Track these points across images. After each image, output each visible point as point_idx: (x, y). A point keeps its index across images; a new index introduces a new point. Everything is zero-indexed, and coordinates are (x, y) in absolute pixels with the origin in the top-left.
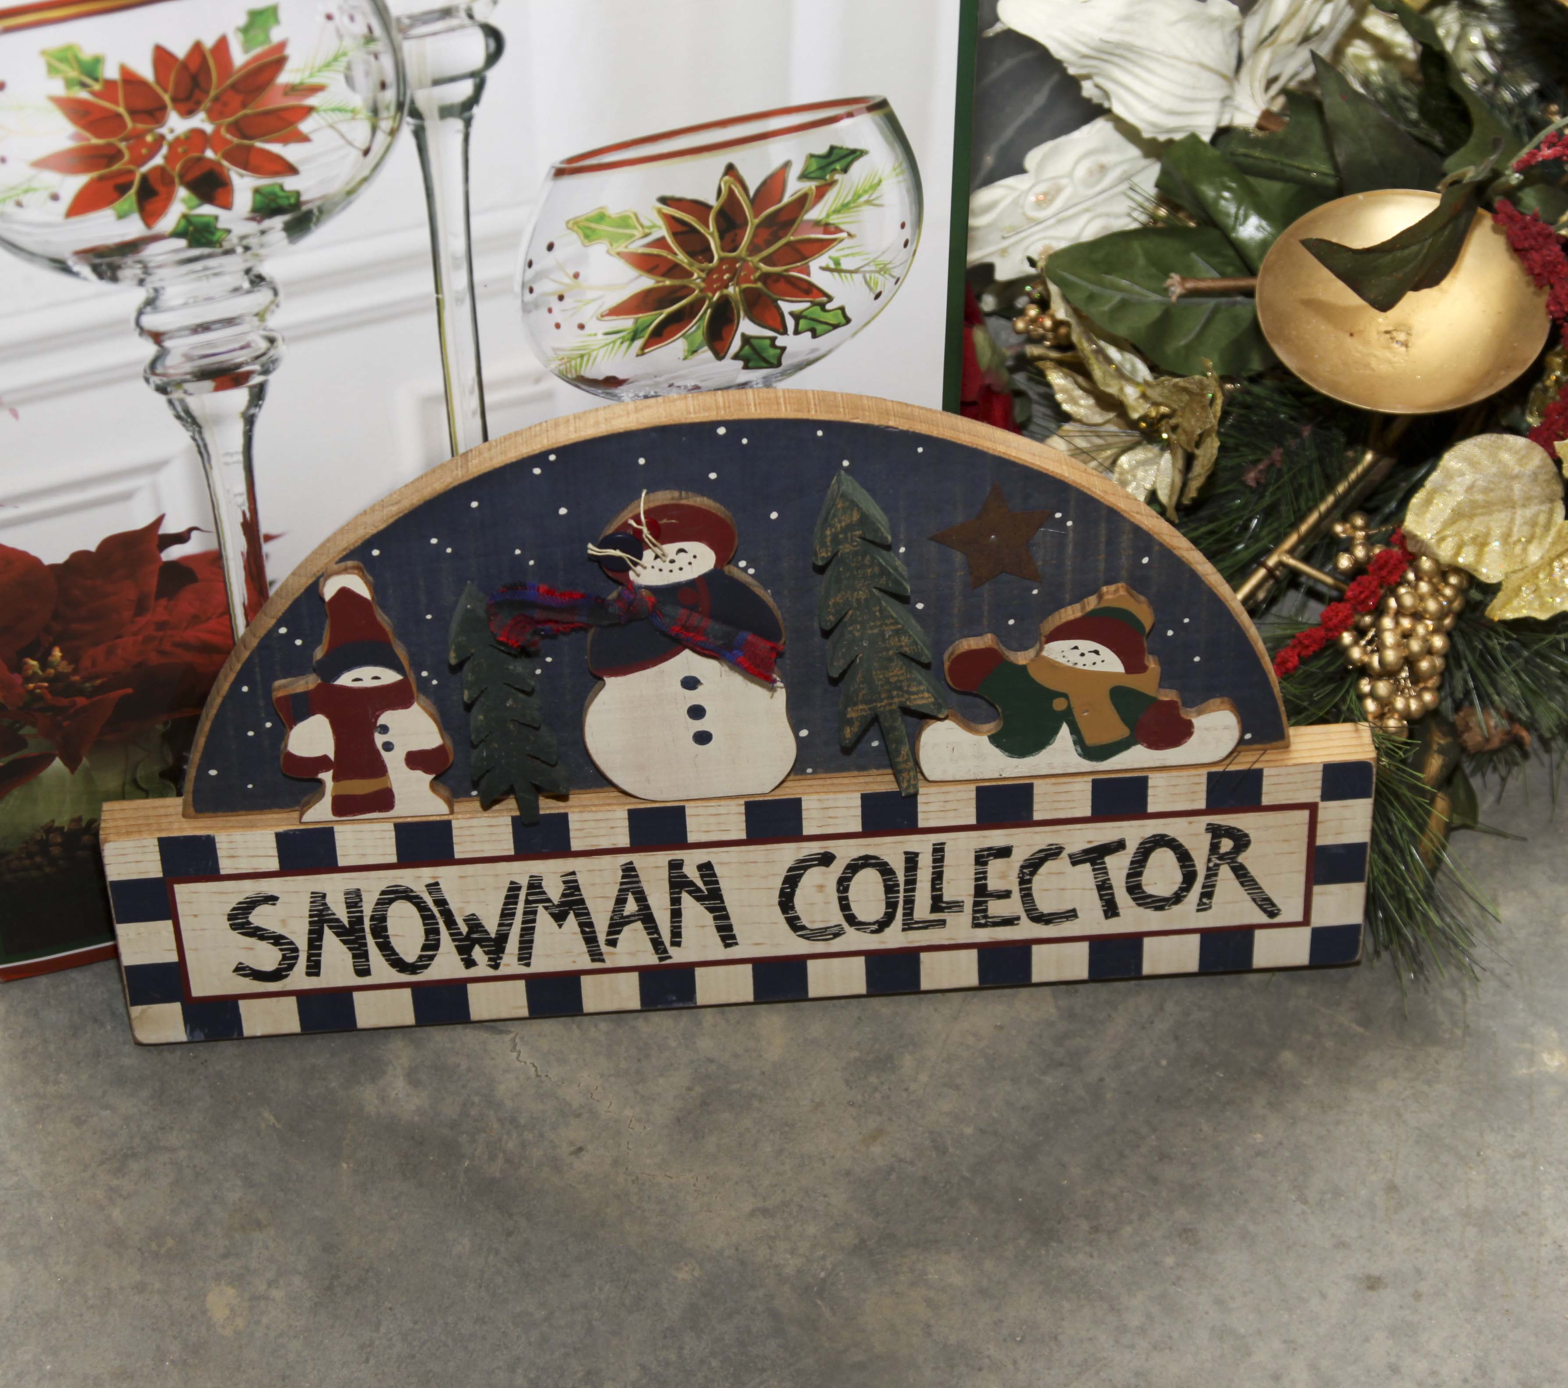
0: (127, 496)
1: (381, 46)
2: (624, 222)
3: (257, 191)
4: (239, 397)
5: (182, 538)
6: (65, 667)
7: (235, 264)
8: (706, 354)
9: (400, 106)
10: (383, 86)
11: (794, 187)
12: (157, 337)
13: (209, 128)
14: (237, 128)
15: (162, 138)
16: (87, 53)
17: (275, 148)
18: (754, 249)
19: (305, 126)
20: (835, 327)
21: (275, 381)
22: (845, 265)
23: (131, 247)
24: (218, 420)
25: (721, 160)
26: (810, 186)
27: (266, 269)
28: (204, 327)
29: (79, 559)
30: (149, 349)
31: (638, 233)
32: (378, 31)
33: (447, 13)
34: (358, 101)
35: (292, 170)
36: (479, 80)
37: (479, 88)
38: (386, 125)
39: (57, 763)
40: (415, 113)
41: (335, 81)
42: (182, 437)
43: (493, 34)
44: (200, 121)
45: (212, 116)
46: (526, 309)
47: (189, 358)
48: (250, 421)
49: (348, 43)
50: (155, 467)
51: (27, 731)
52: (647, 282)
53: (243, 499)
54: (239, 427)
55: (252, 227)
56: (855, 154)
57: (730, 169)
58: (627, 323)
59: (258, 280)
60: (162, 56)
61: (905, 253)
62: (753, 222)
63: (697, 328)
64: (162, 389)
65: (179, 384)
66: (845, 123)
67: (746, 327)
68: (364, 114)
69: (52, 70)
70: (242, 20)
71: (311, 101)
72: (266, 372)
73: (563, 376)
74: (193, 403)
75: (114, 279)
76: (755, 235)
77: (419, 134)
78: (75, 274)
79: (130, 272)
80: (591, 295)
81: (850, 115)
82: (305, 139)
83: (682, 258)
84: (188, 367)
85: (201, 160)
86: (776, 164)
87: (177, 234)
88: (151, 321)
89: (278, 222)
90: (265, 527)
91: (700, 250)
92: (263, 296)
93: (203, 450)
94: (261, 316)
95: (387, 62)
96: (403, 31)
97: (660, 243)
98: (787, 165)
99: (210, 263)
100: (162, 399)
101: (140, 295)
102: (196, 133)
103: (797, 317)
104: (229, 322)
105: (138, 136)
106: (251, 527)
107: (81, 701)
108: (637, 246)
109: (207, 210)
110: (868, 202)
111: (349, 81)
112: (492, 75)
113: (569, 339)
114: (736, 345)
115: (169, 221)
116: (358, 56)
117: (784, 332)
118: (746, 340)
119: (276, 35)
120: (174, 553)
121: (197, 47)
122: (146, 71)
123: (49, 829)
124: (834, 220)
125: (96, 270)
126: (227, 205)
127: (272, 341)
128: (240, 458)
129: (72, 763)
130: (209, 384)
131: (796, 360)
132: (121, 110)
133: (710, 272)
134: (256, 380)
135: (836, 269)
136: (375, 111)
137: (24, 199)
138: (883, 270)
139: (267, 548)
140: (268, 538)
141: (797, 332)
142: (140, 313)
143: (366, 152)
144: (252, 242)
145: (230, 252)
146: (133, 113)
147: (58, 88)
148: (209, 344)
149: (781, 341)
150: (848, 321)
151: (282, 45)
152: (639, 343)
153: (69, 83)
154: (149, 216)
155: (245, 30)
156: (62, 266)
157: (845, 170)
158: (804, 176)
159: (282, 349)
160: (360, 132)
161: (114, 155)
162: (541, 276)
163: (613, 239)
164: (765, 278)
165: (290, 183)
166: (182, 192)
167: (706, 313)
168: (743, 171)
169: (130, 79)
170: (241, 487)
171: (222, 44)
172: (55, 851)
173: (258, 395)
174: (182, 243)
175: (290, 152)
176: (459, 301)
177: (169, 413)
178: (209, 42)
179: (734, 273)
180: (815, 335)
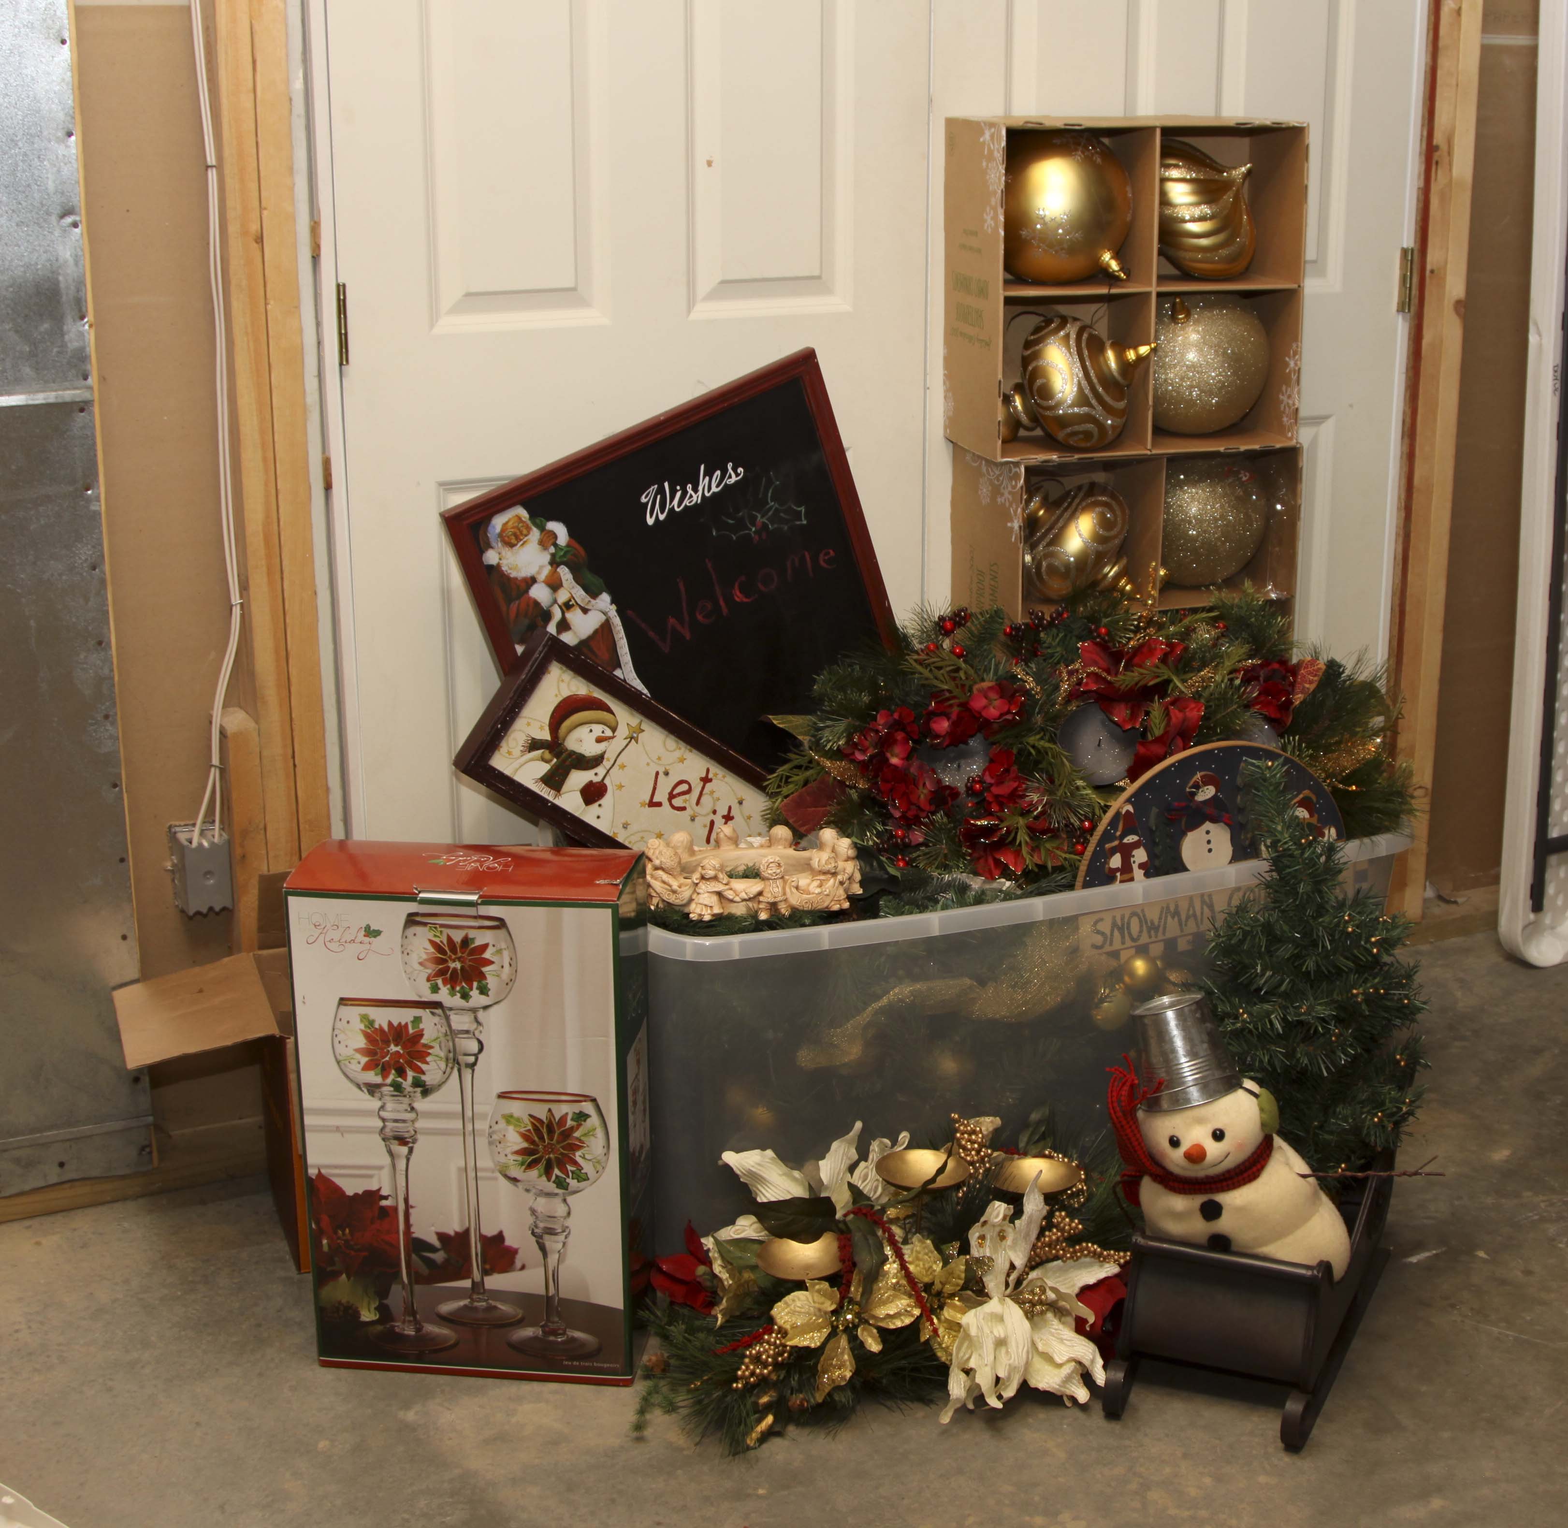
0: (370, 1176)
1: (449, 1038)
2: (518, 1120)
3: (414, 1077)
4: (404, 1150)
5: (386, 1198)
6: (349, 1237)
7: (406, 1100)
8: (544, 1178)
9: (454, 1060)
10: (450, 1051)
11: (570, 1123)
12: (384, 1120)
13: (401, 1052)
14: (409, 1054)
15: (388, 1051)
16: (372, 1017)
17: (419, 1064)
18: (558, 1142)
19: (428, 1059)
20: (585, 1180)
21: (417, 1147)
22: (587, 1156)
23: (378, 1086)
24: (399, 1156)
25: (547, 1106)
26: (574, 1123)
27: (416, 1105)
28: (396, 1121)
29: (356, 1195)
30: (380, 1124)
31: (522, 1125)
32: (448, 1033)
33: (467, 1032)
34: (442, 1054)
35: (423, 1073)
36: (476, 1056)
37: (477, 1060)
38: (450, 1065)
39: (344, 1276)
40: (458, 1063)
41: (436, 1045)
42: (387, 1160)
43: (480, 1043)
44: (399, 1049)
45: (403, 1048)
46: (490, 1143)
47: (392, 1131)
48: (408, 1160)
49: (440, 1035)
50: (380, 1168)
51: (336, 1259)
52: (525, 1145)
53: (404, 1189)
54: (404, 1161)
55: (411, 1089)
56: (588, 1116)
57: (550, 1110)
58: (520, 1158)
59: (413, 1109)
60: (390, 1024)
61: (604, 1158)
62: (557, 1132)
63: (541, 1166)
64: (384, 1140)
65: (389, 1139)
66: (584, 1103)
67: (557, 1171)
68: (444, 1060)
69: (361, 1021)
70: (412, 1019)
71: (430, 1051)
72: (414, 1142)
73: (501, 1172)
74: (392, 1147)
75: (373, 1096)
76: (558, 1137)
77: (459, 1071)
78: (363, 1091)
79: (378, 1095)
80: (509, 1144)
81: (585, 1101)
82: (427, 1063)
83: (536, 1139)
84: (391, 1134)
85: (399, 1062)
86: (564, 1112)
87: (391, 1085)
88: (382, 1114)
89: (419, 1090)
90: (411, 1202)
91: (542, 1138)
92: (413, 1115)
93: (394, 1166)
94: (413, 1121)
95: (451, 1044)
96: (456, 1034)
97: (529, 1131)
98: (567, 1114)
99: (400, 1098)
100: (383, 1143)
101: (378, 1104)
102: (398, 1052)
103: (573, 1172)
104: (404, 1121)
105: (382, 1049)
106: (406, 1200)
107: (353, 1253)
108: (522, 1130)
109: (399, 1079)
110: (593, 1135)
111: (440, 1047)
112: (480, 1056)
113: (503, 1159)
114: (554, 1178)
115: (389, 1080)
116: (443, 1039)
117: (568, 1177)
118: (557, 1176)
119: (421, 1026)
120: (384, 1203)
121: (400, 1024)
122: (386, 1028)
123: (340, 1303)
124: (582, 1138)
125: (368, 1090)
126: (405, 1080)
127: (416, 1132)
128: (404, 1173)
129: (349, 1277)
130: (396, 1142)
131: (573, 1189)
132: (378, 1038)
133: (545, 1147)
134: (411, 1145)
135: (584, 1157)
136: (447, 1059)
137: (352, 1061)
138: (599, 1162)
139: (411, 1211)
140: (412, 1207)
141: (573, 1178)
142: (379, 1110)
143: (444, 1073)
144: (412, 1094)
145: (405, 1096)
146: (382, 1041)
147: (362, 1027)
148: (397, 1127)
149: (568, 1180)
150: (588, 1179)
151: (422, 1030)
152: (524, 1167)
153: (366, 1026)
154: (385, 1077)
155: (413, 1022)
156: (359, 1086)
157: (585, 1121)
158: (572, 1119)
159: (419, 1136)
160: (443, 1065)
161: (375, 1053)
162: (494, 1132)
163: (515, 1126)
164: (562, 1154)
165: (423, 1078)
166: (393, 1072)
167: (544, 1162)
168: (554, 1112)
169: (381, 1029)
170: (404, 1184)
171: (406, 1024)
172: (341, 1313)
173: (411, 1150)
174: (392, 1089)
175: (424, 1067)
176: (470, 1134)
177: (384, 1150)
178: (403, 1023)
179: (553, 1150)
180: (578, 1181)
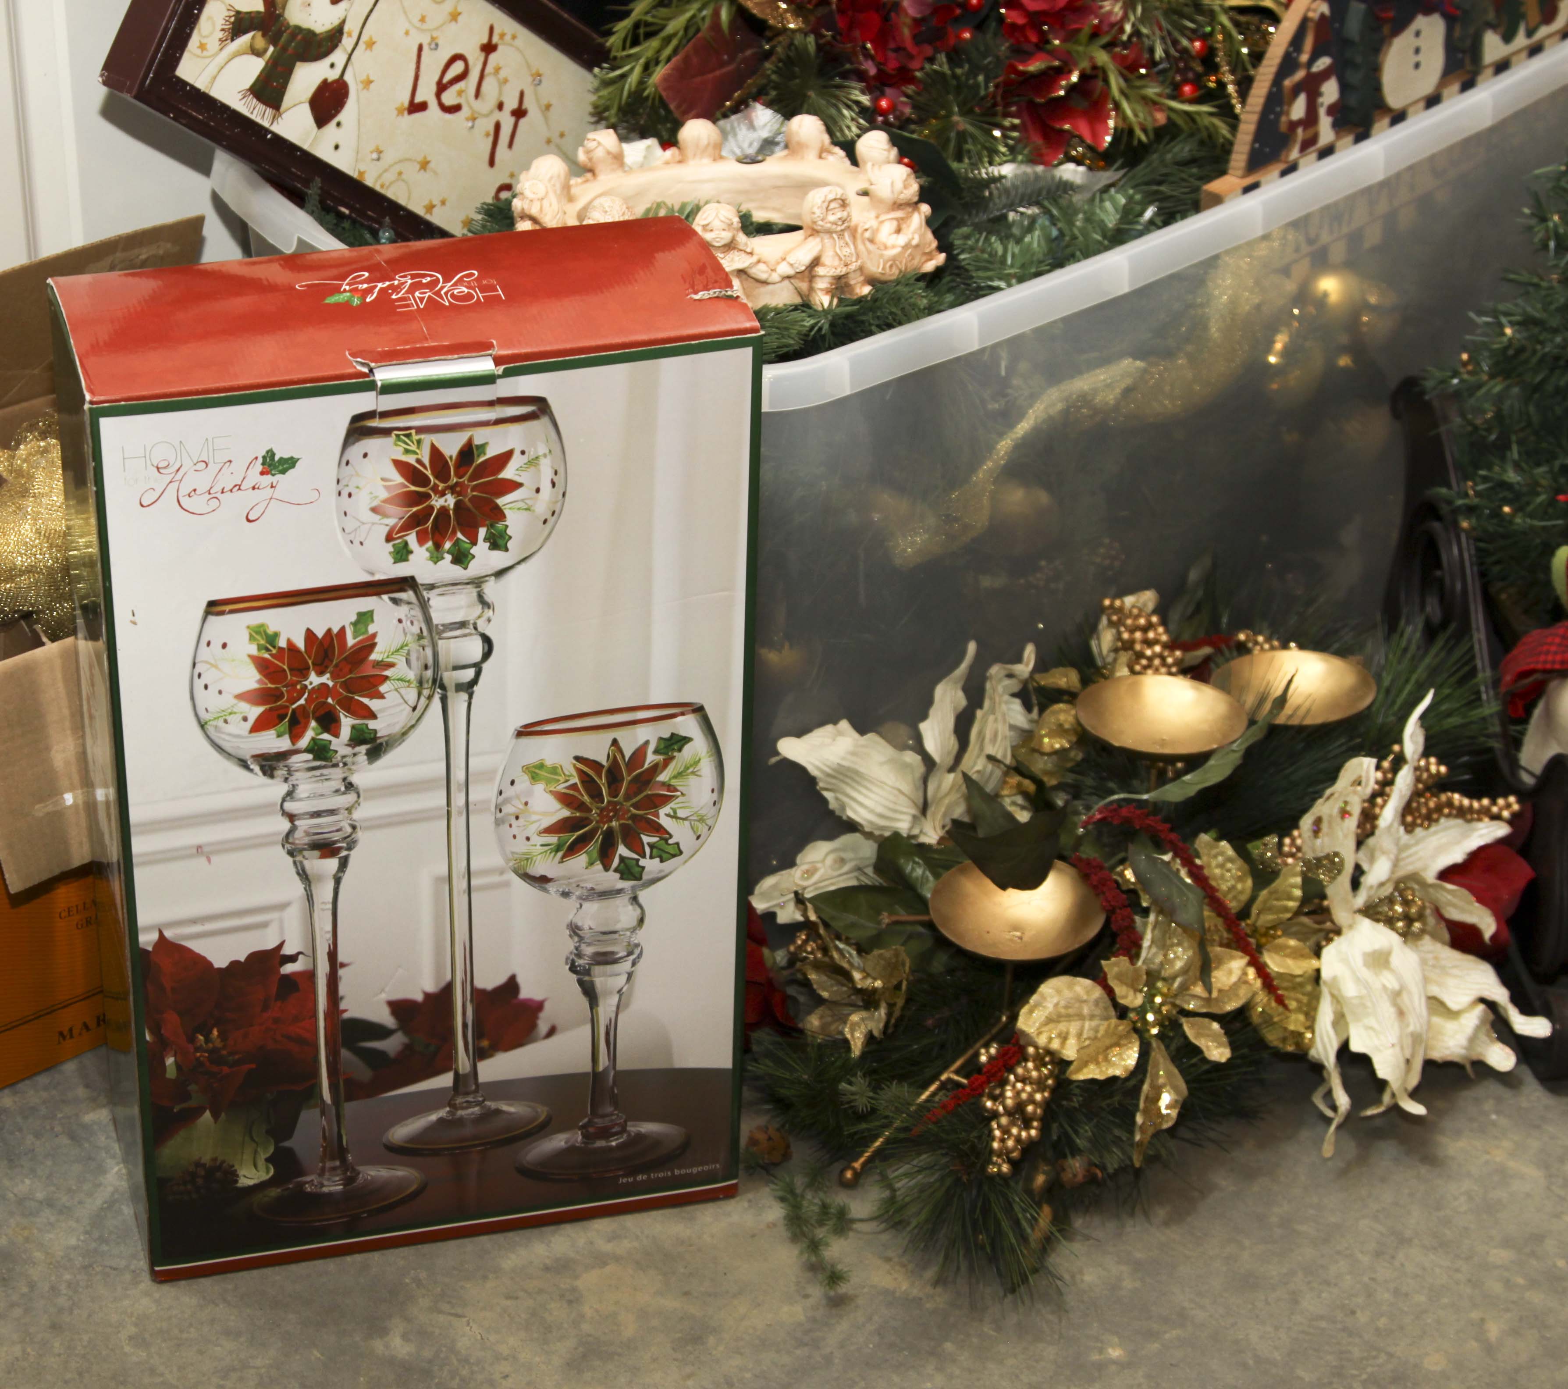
0: (264, 925)
1: (425, 642)
2: (554, 770)
3: (353, 727)
4: (333, 864)
5: (293, 959)
6: (218, 1044)
7: (337, 773)
8: (599, 866)
9: (434, 681)
10: (426, 667)
11: (651, 758)
12: (291, 817)
13: (331, 684)
14: (346, 685)
15: (306, 686)
16: (271, 630)
17: (365, 701)
18: (627, 797)
19: (383, 689)
20: (674, 856)
21: (355, 856)
22: (680, 813)
23: (283, 756)
24: (320, 878)
25: (609, 735)
26: (660, 758)
27: (355, 779)
28: (317, 814)
29: (234, 964)
30: (286, 825)
31: (562, 779)
32: (425, 633)
33: (463, 624)
34: (411, 675)
35: (373, 716)
36: (478, 667)
37: (478, 674)
38: (426, 692)
39: (208, 1114)
40: (443, 687)
41: (400, 660)
42: (298, 888)
43: (487, 640)
44: (326, 679)
45: (333, 678)
46: (498, 823)
47: (307, 834)
48: (338, 881)
49: (409, 638)
50: (282, 907)
51: (193, 1087)
52: (566, 813)
53: (329, 936)
54: (331, 885)
55: (348, 751)
56: (686, 740)
57: (615, 742)
58: (553, 839)
59: (350, 786)
60: (310, 635)
61: (713, 810)
62: (627, 779)
63: (594, 846)
64: (291, 853)
65: (301, 851)
66: (680, 719)
67: (622, 850)
68: (415, 684)
69: (252, 638)
70: (354, 618)
71: (387, 673)
72: (349, 849)
73: (516, 872)
74: (306, 863)
75: (272, 776)
76: (627, 789)
77: (444, 700)
78: (251, 770)
79: (281, 773)
80: (534, 817)
81: (683, 714)
82: (381, 696)
83: (586, 799)
84: (306, 840)
85: (325, 703)
86: (641, 741)
87: (308, 750)
88: (289, 806)
89: (363, 749)
90: (341, 958)
91: (596, 795)
92: (351, 797)
93: (310, 898)
94: (349, 810)
95: (429, 652)
96: (439, 633)
97: (574, 787)
98: (647, 743)
99: (325, 771)
100: (290, 860)
101: (284, 788)
102: (324, 685)
103: (652, 846)
104: (332, 812)
105: (293, 685)
106: (332, 955)
107: (226, 1070)
108: (561, 788)
109: (326, 736)
110: (693, 773)
111: (408, 662)
112: (485, 666)
113: (520, 847)
114: (616, 862)
115: (304, 742)
116: (414, 647)
117: (644, 856)
118: (622, 859)
119: (372, 629)
120: (288, 968)
121: (329, 631)
122: (301, 644)
123: (198, 1164)
124: (674, 782)
125: (262, 768)
126: (337, 735)
127: (354, 828)
128: (330, 906)
129: (216, 1116)
130: (317, 853)
131: (651, 876)
132: (285, 667)
133: (602, 810)
134: (344, 853)
135: (674, 816)
136: (421, 683)
137: (229, 718)
138: (702, 820)
139: (341, 972)
140: (343, 965)
141: (651, 857)
142: (284, 800)
143: (414, 709)
144: (348, 760)
145: (335, 765)
146: (291, 670)
147: (253, 650)
148: (319, 826)
149: (642, 862)
150: (681, 853)
151: (374, 635)
152: (560, 854)
153: (260, 647)
154: (295, 738)
155: (355, 624)
156: (243, 764)
157: (680, 750)
158: (656, 752)
159: (360, 835)
160: (411, 695)
161: (278, 696)
162: (507, 801)
163: (548, 782)
164: (634, 817)
165: (372, 724)
166: (313, 724)
167: (599, 837)
168: (622, 744)
169: (291, 647)
170: (329, 927)
171: (343, 630)
172: (200, 1181)
173: (344, 864)
174: (310, 756)
175: (374, 704)
176: (460, 813)
177: (293, 870)
178: (335, 630)
179: (616, 811)
180: (662, 861)
